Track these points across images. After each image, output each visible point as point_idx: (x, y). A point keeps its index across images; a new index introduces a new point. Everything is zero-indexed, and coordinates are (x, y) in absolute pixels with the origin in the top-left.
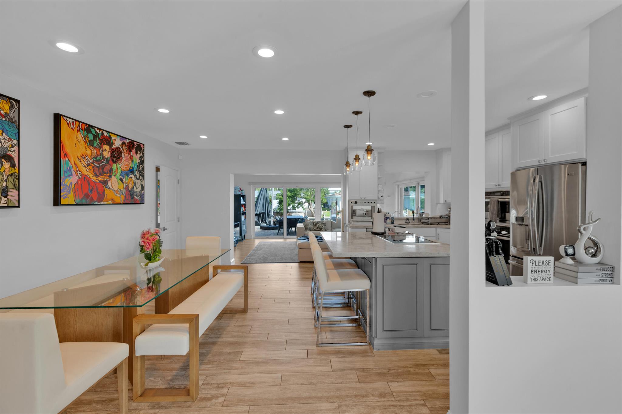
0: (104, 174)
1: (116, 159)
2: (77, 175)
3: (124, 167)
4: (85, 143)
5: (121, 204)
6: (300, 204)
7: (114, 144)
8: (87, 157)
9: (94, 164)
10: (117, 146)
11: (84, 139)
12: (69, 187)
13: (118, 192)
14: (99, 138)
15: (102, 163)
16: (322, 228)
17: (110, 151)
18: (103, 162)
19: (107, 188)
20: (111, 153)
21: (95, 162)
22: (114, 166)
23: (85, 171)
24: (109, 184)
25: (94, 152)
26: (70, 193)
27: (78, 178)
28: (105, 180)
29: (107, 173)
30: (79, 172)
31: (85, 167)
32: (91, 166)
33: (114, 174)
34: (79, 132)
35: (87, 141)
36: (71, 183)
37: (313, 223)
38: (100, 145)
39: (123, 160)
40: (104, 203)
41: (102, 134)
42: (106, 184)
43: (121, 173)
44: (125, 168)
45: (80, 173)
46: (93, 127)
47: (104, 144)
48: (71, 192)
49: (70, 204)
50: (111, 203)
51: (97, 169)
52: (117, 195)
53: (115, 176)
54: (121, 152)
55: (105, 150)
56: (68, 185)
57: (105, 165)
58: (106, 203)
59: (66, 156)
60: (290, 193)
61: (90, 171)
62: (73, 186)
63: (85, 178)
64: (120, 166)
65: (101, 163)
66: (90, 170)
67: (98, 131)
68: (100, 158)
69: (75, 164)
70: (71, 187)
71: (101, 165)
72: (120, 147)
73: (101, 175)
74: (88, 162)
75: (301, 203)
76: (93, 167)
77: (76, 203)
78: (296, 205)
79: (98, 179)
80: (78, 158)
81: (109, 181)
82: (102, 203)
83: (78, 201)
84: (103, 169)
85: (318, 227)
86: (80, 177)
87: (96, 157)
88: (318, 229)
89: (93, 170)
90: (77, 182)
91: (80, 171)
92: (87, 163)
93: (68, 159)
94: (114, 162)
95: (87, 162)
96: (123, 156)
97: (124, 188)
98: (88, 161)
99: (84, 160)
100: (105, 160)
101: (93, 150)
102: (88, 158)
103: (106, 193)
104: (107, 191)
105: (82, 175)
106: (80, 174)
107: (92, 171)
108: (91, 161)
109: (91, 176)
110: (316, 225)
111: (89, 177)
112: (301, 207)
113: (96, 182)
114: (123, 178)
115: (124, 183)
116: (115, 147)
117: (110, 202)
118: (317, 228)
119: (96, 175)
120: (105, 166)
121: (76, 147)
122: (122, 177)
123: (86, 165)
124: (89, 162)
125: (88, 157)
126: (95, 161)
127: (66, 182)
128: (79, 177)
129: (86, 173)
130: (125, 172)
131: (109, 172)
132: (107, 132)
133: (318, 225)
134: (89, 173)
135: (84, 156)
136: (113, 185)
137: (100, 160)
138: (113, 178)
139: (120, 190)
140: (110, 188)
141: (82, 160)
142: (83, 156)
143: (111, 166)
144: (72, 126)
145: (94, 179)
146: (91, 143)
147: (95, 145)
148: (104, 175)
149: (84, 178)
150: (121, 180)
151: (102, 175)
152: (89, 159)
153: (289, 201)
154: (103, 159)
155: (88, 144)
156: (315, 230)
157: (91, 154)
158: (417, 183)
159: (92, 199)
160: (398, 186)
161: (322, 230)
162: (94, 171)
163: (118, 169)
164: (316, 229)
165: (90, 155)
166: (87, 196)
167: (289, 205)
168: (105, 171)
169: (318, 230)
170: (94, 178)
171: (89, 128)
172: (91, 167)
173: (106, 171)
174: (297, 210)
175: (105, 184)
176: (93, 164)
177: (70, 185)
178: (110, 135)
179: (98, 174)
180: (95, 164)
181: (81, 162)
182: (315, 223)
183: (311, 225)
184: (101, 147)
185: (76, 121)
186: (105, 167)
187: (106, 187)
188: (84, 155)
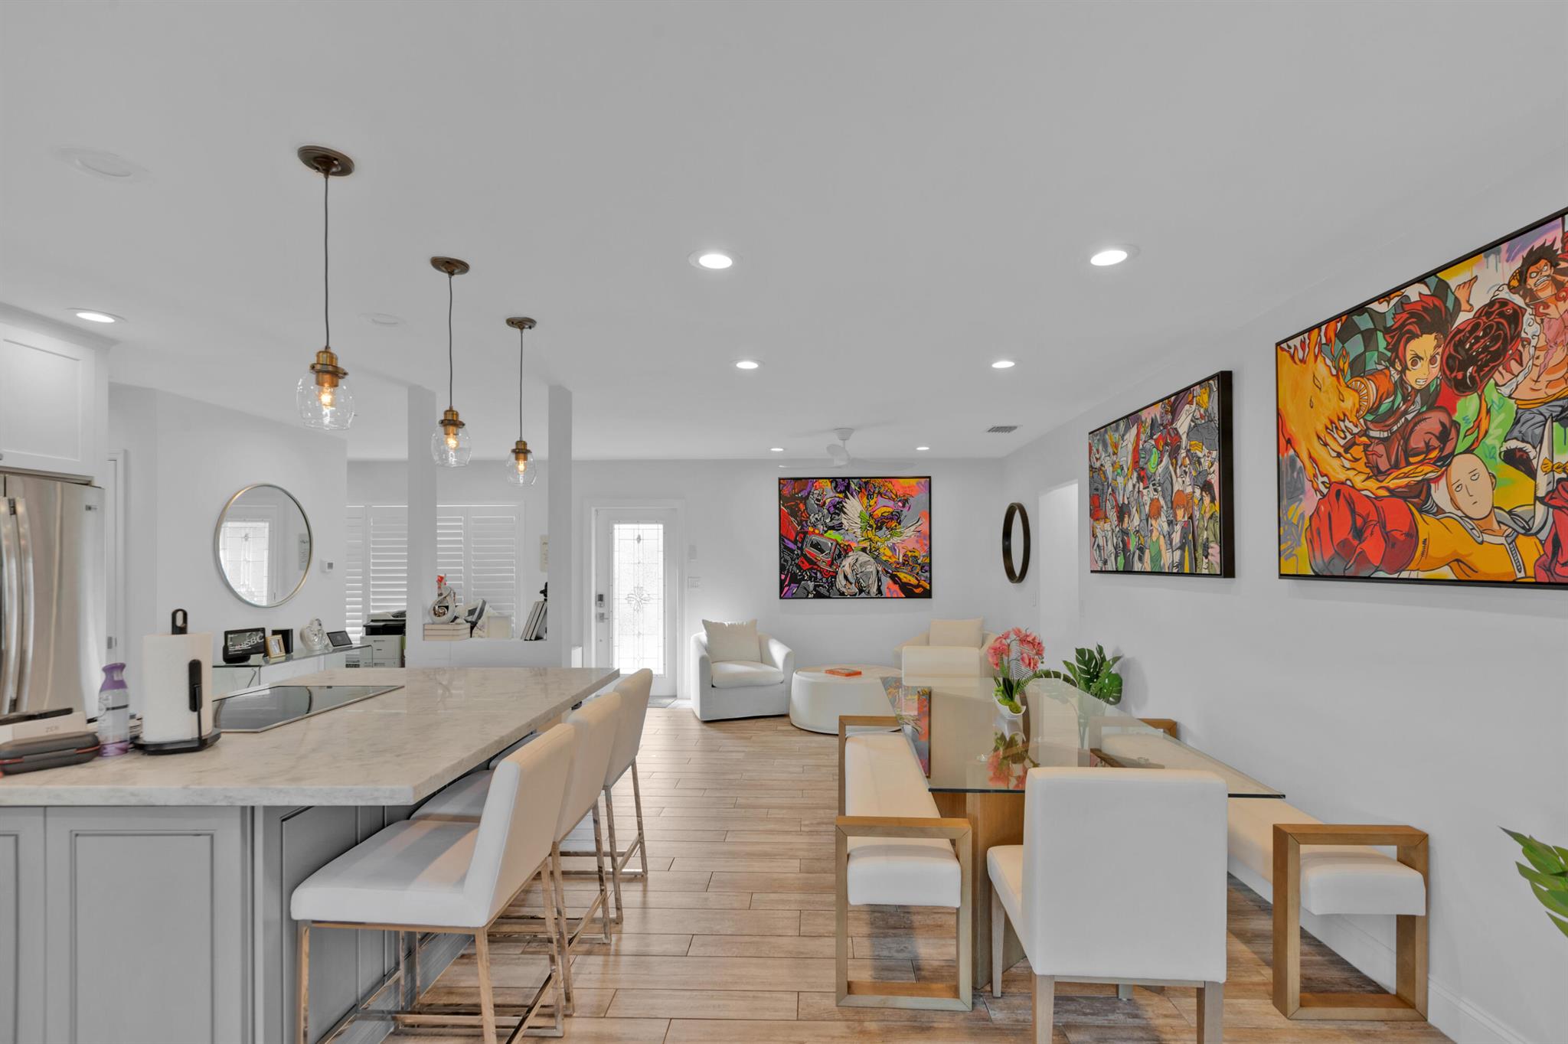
0: (1412, 460)
1: (1479, 370)
2: (1317, 490)
3: (1542, 385)
4: (1337, 376)
5: (1515, 584)
7: (1464, 306)
8: (1344, 421)
9: (1369, 437)
10: (1488, 301)
11: (1335, 367)
12: (1298, 526)
13: (1495, 526)
14: (1387, 331)
15: (1403, 419)
17: (1440, 350)
18: (1406, 412)
19: (1427, 512)
20: (1450, 356)
21: (1371, 426)
22: (1467, 407)
23: (1338, 471)
24: (1440, 495)
25: (1368, 394)
26: (1299, 544)
27: (1319, 497)
28: (1419, 482)
29: (1429, 449)
30: (1321, 479)
31: (1339, 455)
32: (1359, 445)
33: (1461, 447)
34: (1320, 359)
35: (1343, 371)
36: (1302, 515)
38: (1389, 354)
39: (1527, 353)
40: (1414, 575)
41: (1404, 301)
42: (1423, 497)
43: (1517, 422)
44: (1549, 384)
45: (1325, 479)
46: (1361, 309)
47: (1408, 341)
48: (1303, 541)
49: (1299, 573)
50: (1452, 577)
51: (1380, 449)
52: (1487, 538)
53: (1469, 451)
54: (1516, 317)
55: (1417, 358)
56: (1296, 523)
57: (1419, 418)
58: (1422, 575)
59: (1291, 445)
61: (1355, 465)
62: (1307, 523)
63: (1338, 493)
64: (1506, 391)
65: (1396, 422)
66: (1356, 460)
67: (1380, 307)
68: (1393, 402)
69: (1310, 457)
70: (1302, 528)
71: (1395, 428)
72: (1505, 294)
73: (1396, 466)
74: (1349, 437)
76: (1366, 447)
77: (1313, 571)
79: (1383, 484)
80: (1319, 437)
81: (1437, 480)
82: (1404, 575)
83: (1319, 566)
84: (1407, 441)
86: (1325, 491)
87: (1373, 410)
89: (1364, 460)
90: (1317, 510)
91: (1322, 476)
92: (1342, 442)
93: (1295, 451)
94: (1463, 387)
95: (1345, 438)
96: (1530, 327)
97: (1536, 498)
98: (1348, 434)
99: (1336, 436)
100: (1413, 403)
101: (1366, 387)
102: (1347, 423)
103: (1422, 536)
104: (1427, 527)
105: (1331, 483)
106: (1323, 483)
107: (1361, 465)
108: (1356, 430)
109: (1358, 481)
111: (1353, 487)
113: (1377, 497)
114: (1528, 448)
115: (1540, 474)
116: (1470, 315)
117: (1446, 573)
119: (1377, 473)
120: (1415, 425)
121: (1312, 407)
122: (1520, 445)
123: (1341, 451)
124: (1351, 434)
125: (1347, 421)
126: (1372, 421)
127: (1290, 514)
128: (1321, 492)
129: (1342, 476)
130: (1543, 409)
131: (1435, 443)
132: (1421, 280)
134: (1351, 473)
135: (1332, 426)
136: (1460, 497)
137: (1392, 411)
138: (1461, 466)
139: (1510, 513)
140: (1440, 511)
141: (1329, 440)
142: (1332, 422)
143: (1450, 410)
144: (1300, 354)
145: (1370, 487)
146: (1358, 368)
147: (1371, 366)
148: (1409, 464)
149: (1339, 491)
150: (1516, 460)
151: (1403, 463)
152: (1350, 425)
154: (1405, 400)
155: (1348, 377)
157: (1357, 406)
159: (1363, 559)
162: (1367, 464)
163: (1488, 411)
165: (1354, 413)
166: (1345, 549)
168: (1417, 442)
170: (1372, 484)
171: (1347, 323)
172: (1357, 451)
173: (1422, 445)
175: (1418, 496)
176: (1364, 439)
177: (1298, 523)
178: (1440, 280)
179: (1384, 465)
180: (1373, 434)
181: (1326, 444)
184: (1397, 356)
185: (1310, 330)
186: (1418, 428)
187: (1421, 512)
188: (1336, 421)
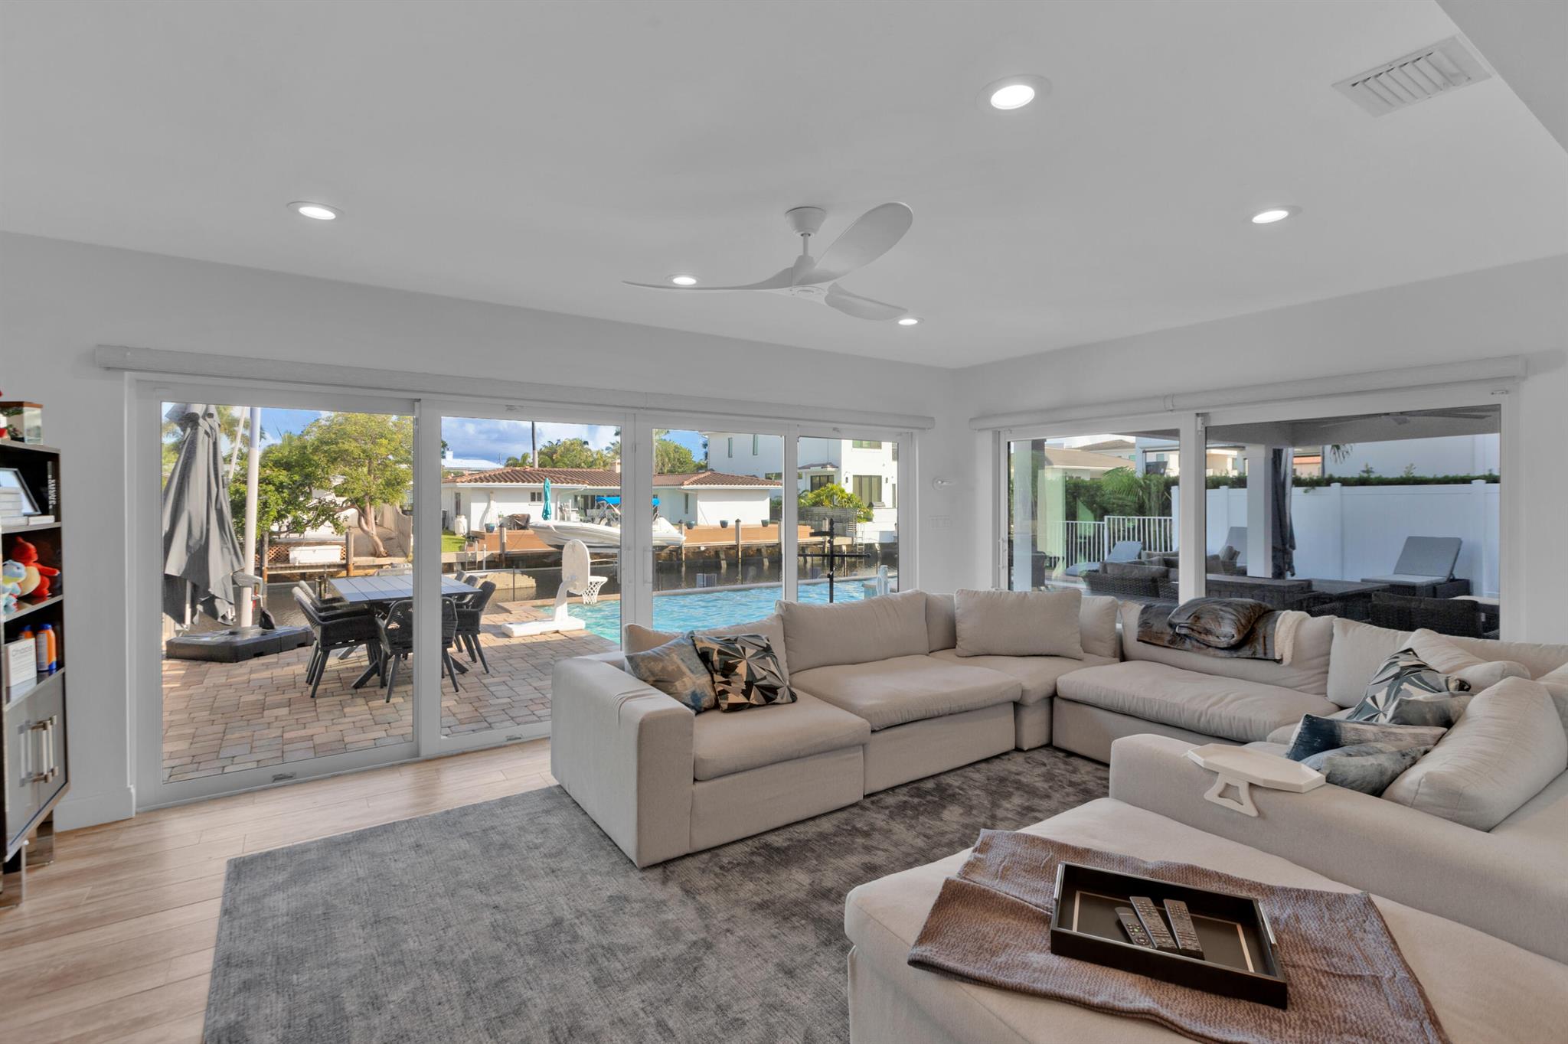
6: (326, 512)
16: (773, 690)
37: (704, 656)
60: (285, 472)
75: (331, 510)
78: (311, 515)
85: (749, 684)
88: (753, 701)
110: (728, 670)
112: (327, 523)
118: (746, 693)
133: (742, 669)
153: (280, 502)
156: (735, 708)
158: (1198, 415)
160: (997, 434)
161: (778, 699)
164: (742, 699)
167: (280, 517)
169: (751, 706)
174: (310, 533)
182: (715, 657)
183: (692, 672)
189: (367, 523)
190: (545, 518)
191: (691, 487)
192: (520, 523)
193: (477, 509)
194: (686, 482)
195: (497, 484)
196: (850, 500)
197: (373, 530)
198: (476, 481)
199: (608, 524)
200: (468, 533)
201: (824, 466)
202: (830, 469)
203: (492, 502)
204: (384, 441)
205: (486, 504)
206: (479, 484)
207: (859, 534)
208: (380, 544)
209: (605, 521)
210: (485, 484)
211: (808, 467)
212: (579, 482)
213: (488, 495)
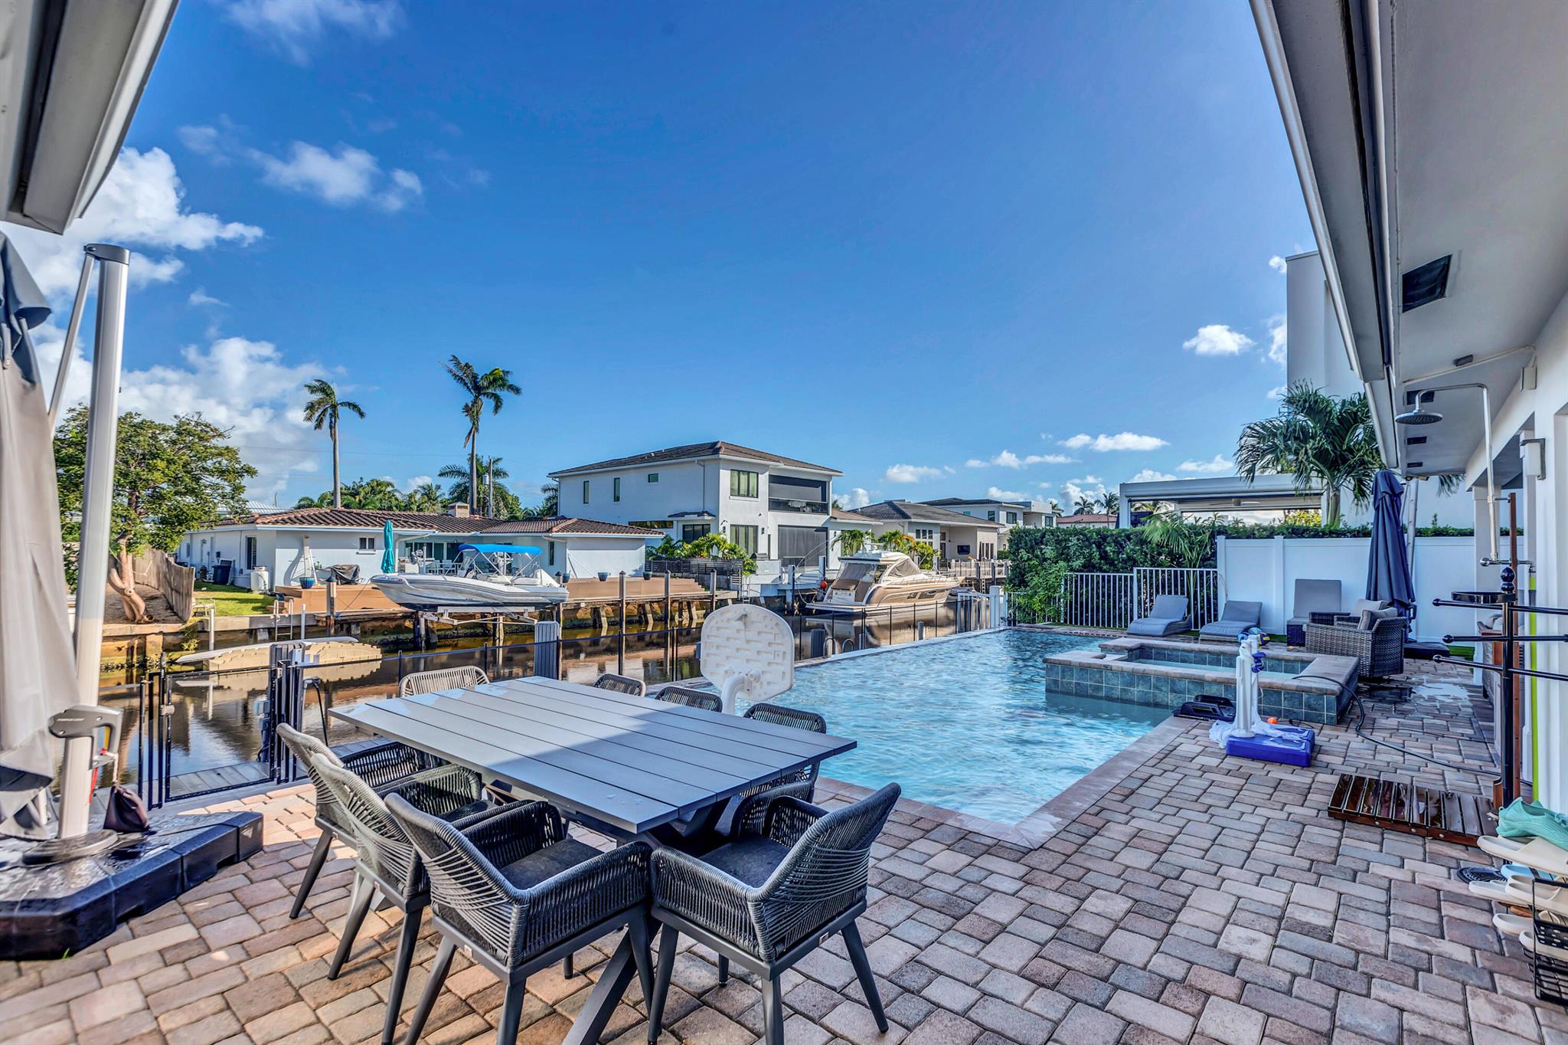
189: (121, 578)
190: (386, 570)
191: (560, 534)
192: (344, 576)
193: (284, 557)
194: (554, 529)
195: (315, 527)
196: (732, 550)
197: (129, 585)
198: (284, 522)
199: (474, 578)
200: (271, 590)
201: (700, 514)
202: (706, 517)
203: (307, 548)
204: (161, 464)
205: (295, 552)
206: (289, 527)
207: (745, 588)
208: (142, 605)
209: (473, 573)
210: (297, 527)
211: (683, 514)
212: (425, 526)
213: (301, 540)
